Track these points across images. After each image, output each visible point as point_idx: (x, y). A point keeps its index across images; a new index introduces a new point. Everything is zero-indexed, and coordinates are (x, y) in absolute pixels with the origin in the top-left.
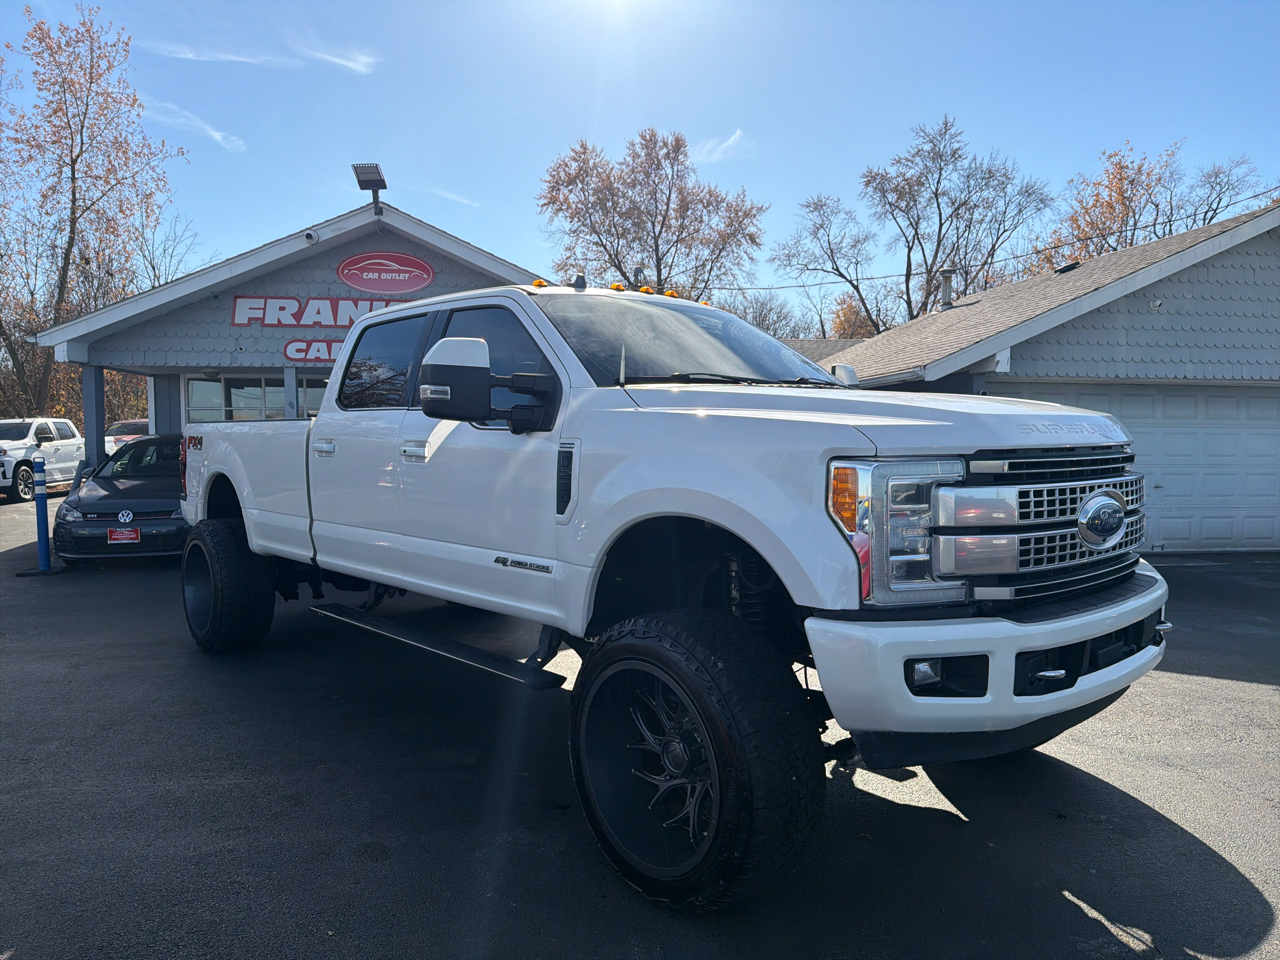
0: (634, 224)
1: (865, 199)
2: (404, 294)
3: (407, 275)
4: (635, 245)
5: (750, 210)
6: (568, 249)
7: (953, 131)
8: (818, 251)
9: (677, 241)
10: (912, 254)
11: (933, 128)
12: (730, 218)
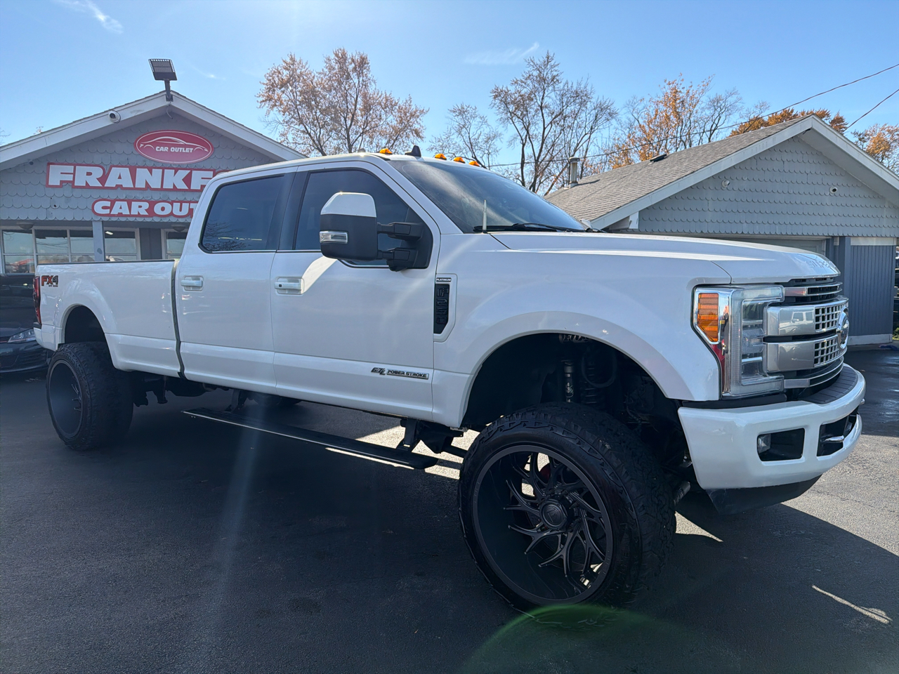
0: (332, 119)
1: (494, 108)
2: (190, 164)
3: (191, 149)
4: (333, 134)
5: (415, 112)
6: (283, 135)
7: (552, 63)
8: (462, 144)
9: (363, 133)
10: (525, 149)
11: (539, 60)
12: (401, 117)
